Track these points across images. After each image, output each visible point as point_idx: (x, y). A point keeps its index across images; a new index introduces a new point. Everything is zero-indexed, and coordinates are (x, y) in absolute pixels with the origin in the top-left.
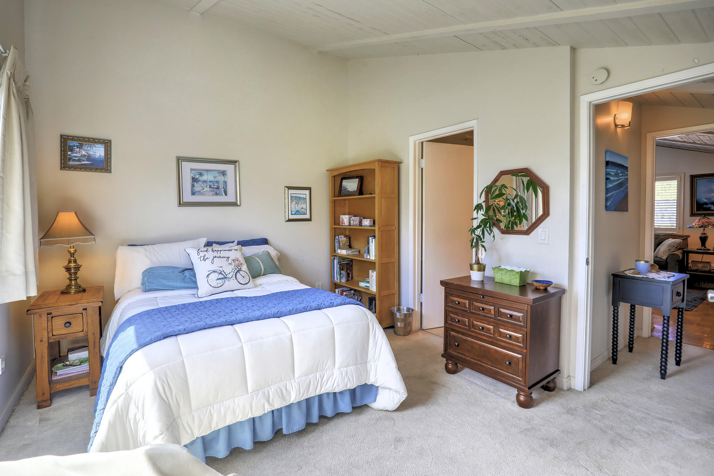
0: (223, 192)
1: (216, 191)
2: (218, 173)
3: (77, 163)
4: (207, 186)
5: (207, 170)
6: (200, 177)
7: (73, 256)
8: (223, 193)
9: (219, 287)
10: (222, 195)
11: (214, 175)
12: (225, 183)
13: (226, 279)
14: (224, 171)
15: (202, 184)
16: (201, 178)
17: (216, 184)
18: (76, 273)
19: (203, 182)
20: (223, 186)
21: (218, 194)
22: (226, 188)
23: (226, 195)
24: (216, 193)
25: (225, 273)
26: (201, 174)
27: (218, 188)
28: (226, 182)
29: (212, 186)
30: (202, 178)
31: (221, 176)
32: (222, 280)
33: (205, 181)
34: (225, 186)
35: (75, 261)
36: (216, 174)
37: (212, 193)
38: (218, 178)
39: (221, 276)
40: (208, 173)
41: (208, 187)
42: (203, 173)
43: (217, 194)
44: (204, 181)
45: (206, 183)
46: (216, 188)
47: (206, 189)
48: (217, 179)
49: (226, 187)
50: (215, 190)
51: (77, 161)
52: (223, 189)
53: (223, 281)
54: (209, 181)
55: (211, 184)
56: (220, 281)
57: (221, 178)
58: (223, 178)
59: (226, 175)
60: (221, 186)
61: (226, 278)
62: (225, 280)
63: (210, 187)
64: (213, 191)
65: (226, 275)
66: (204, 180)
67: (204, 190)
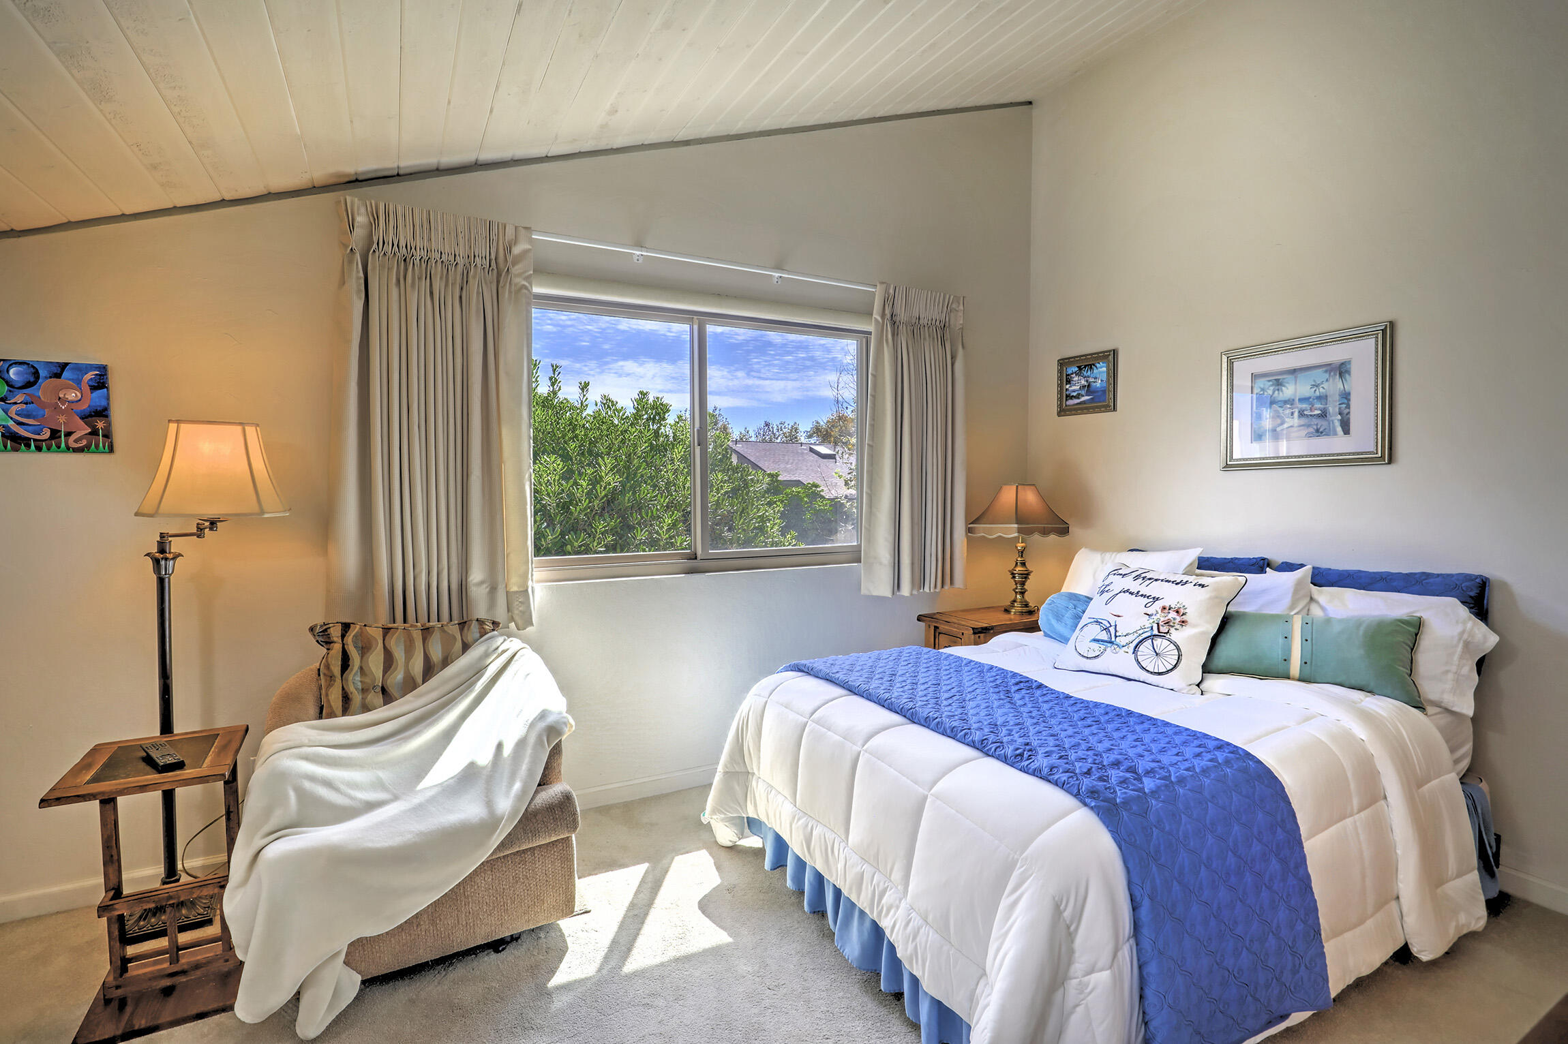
0: (1337, 424)
1: (1317, 425)
2: (1326, 371)
3: (1077, 401)
4: (1292, 414)
5: (1294, 372)
6: (1277, 392)
7: (1022, 556)
8: (1339, 429)
9: (1090, 658)
10: (1335, 434)
11: (1315, 381)
12: (1346, 398)
13: (1109, 645)
14: (1342, 364)
15: (1279, 409)
16: (1279, 393)
17: (1318, 405)
18: (1023, 584)
19: (1282, 404)
20: (1340, 408)
21: (1322, 433)
22: (1348, 410)
23: (1346, 431)
24: (1317, 431)
25: (1116, 631)
26: (1279, 384)
27: (1324, 415)
28: (1349, 394)
29: (1306, 413)
30: (1281, 393)
31: (1334, 380)
32: (1100, 646)
33: (1289, 400)
34: (1344, 406)
35: (1023, 564)
36: (1320, 375)
37: (1304, 432)
38: (1325, 385)
39: (1104, 636)
40: (1296, 377)
41: (1296, 414)
42: (1284, 379)
43: (1319, 432)
44: (1286, 402)
45: (1292, 405)
46: (1319, 416)
47: (1289, 422)
48: (1321, 390)
49: (1349, 408)
50: (1315, 421)
51: (1075, 397)
52: (1339, 417)
53: (1103, 647)
54: (1299, 399)
55: (1304, 406)
56: (1096, 646)
57: (1333, 387)
58: (1340, 386)
59: (1350, 375)
60: (1333, 409)
61: (1111, 642)
62: (1107, 647)
63: (1301, 414)
64: (1309, 426)
65: (1116, 637)
66: (1287, 399)
67: (1286, 426)
